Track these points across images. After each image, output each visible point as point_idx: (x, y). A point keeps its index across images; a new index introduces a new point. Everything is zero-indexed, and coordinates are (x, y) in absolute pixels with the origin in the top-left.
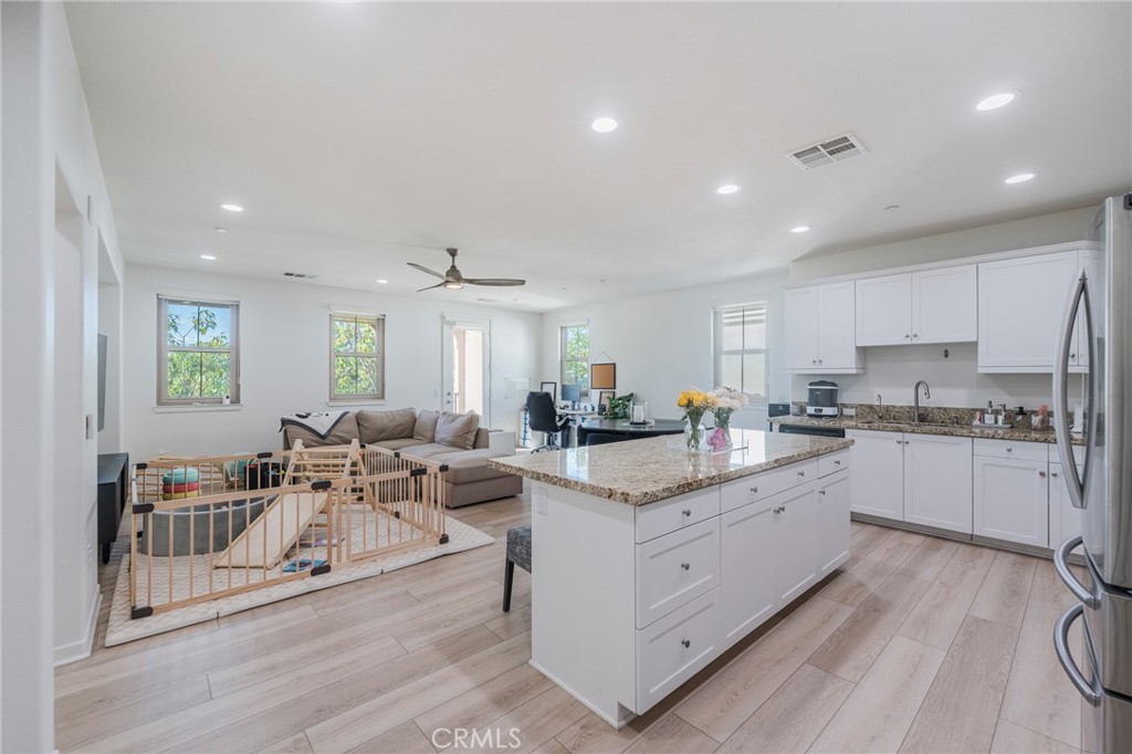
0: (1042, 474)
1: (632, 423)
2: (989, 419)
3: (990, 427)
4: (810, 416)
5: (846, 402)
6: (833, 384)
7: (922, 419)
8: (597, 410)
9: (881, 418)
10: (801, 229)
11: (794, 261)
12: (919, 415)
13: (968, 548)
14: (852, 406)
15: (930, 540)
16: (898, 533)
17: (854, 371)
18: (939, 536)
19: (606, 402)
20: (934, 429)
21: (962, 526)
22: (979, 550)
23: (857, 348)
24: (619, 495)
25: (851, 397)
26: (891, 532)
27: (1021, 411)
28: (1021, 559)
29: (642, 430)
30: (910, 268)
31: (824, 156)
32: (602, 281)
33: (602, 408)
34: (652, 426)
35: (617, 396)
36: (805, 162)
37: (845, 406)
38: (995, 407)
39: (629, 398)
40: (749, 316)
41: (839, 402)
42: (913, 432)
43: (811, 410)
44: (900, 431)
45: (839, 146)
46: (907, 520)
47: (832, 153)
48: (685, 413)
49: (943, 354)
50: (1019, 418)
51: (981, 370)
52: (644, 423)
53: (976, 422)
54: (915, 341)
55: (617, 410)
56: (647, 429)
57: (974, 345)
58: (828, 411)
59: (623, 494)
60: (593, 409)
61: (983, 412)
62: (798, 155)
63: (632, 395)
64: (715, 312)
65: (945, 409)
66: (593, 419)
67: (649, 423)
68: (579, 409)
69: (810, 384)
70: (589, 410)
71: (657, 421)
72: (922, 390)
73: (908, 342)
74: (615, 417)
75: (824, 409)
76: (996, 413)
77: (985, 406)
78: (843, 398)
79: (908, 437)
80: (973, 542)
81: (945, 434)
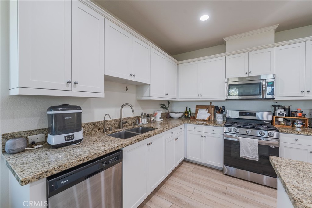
2: (143, 121)
6: (79, 108)
17: (104, 96)
27: (148, 116)
38: (144, 115)
49: (125, 89)
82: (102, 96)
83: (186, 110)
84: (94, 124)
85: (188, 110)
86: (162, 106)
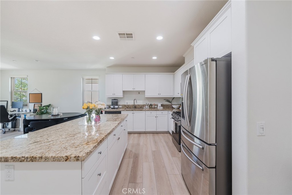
0: (156, 117)
1: (52, 115)
2: (146, 106)
3: (146, 108)
4: (112, 108)
5: (120, 104)
6: (117, 100)
7: (135, 108)
8: (32, 111)
9: (128, 108)
10: (112, 58)
11: (107, 67)
12: (135, 107)
13: (145, 134)
14: (121, 105)
15: (138, 134)
16: (132, 134)
17: (122, 97)
18: (140, 133)
19: (37, 107)
20: (137, 110)
21: (143, 130)
22: (147, 134)
23: (123, 91)
24: (73, 158)
25: (121, 103)
26: (131, 134)
27: (151, 105)
28: (153, 134)
29: (57, 118)
30: (133, 73)
31: (125, 37)
32: (37, 61)
33: (35, 111)
34: (61, 116)
35: (43, 105)
36: (120, 37)
37: (119, 105)
38: (147, 104)
39: (49, 106)
40: (93, 81)
41: (118, 104)
43: (112, 107)
45: (130, 36)
46: (134, 131)
47: (127, 37)
48: (86, 111)
49: (138, 93)
50: (151, 106)
51: (146, 97)
52: (58, 115)
53: (144, 107)
54: (135, 90)
55: (43, 111)
56: (59, 117)
57: (144, 91)
58: (116, 107)
59: (75, 157)
60: (30, 111)
61: (145, 105)
62: (119, 34)
63: (50, 105)
64: (83, 79)
65: (139, 105)
66: (31, 115)
67: (60, 115)
68: (22, 111)
69: (112, 100)
70: (28, 111)
71: (63, 114)
72: (135, 101)
73: (133, 90)
74: (42, 113)
75: (115, 106)
76: (147, 105)
77: (145, 104)
78: (119, 103)
79: (134, 112)
80: (145, 133)
81: (141, 110)
84: (125, 105)
86: (166, 100)
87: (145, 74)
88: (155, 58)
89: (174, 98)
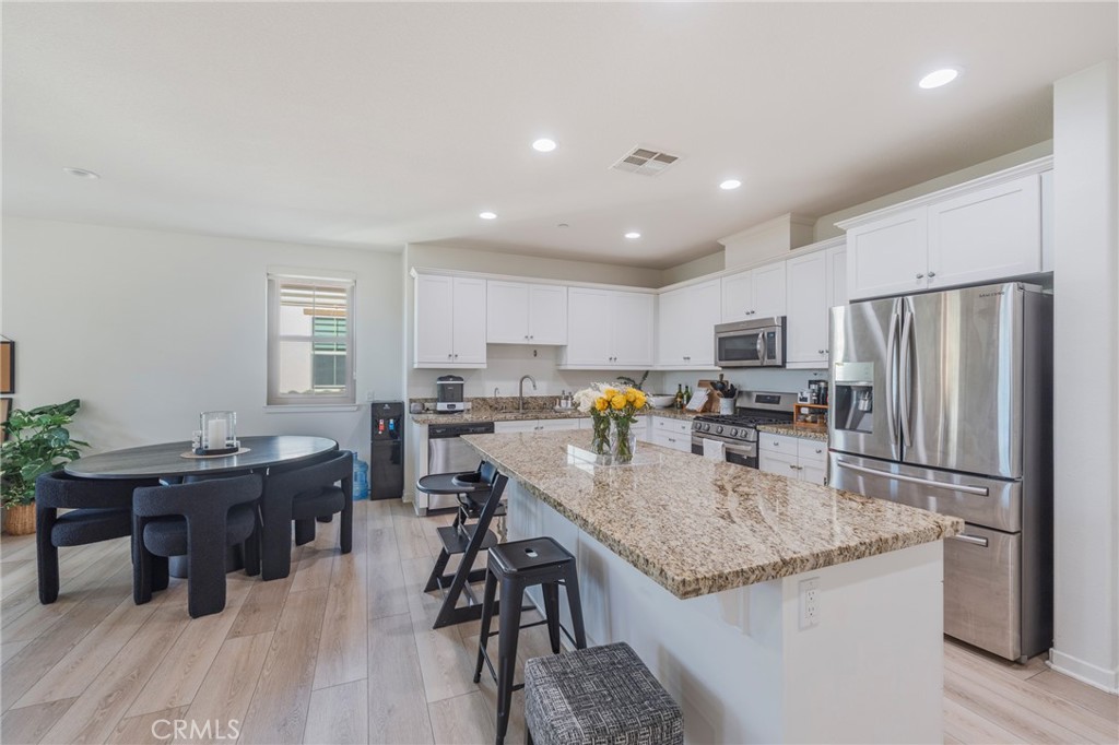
2: (563, 402)
4: (442, 412)
5: (469, 396)
6: (461, 379)
7: (526, 408)
10: (489, 216)
12: (524, 404)
23: (488, 344)
25: (472, 390)
38: (567, 394)
39: (70, 409)
40: (320, 296)
41: (465, 396)
42: (546, 418)
43: (441, 406)
44: (538, 419)
49: (532, 353)
51: (564, 368)
53: (557, 407)
54: (532, 342)
58: (461, 406)
61: (560, 398)
69: (440, 379)
75: (456, 404)
77: (560, 394)
78: (467, 393)
82: (485, 366)
83: (680, 391)
84: (484, 399)
85: (683, 391)
86: (623, 381)
87: (568, 286)
88: (633, 235)
89: (647, 372)
